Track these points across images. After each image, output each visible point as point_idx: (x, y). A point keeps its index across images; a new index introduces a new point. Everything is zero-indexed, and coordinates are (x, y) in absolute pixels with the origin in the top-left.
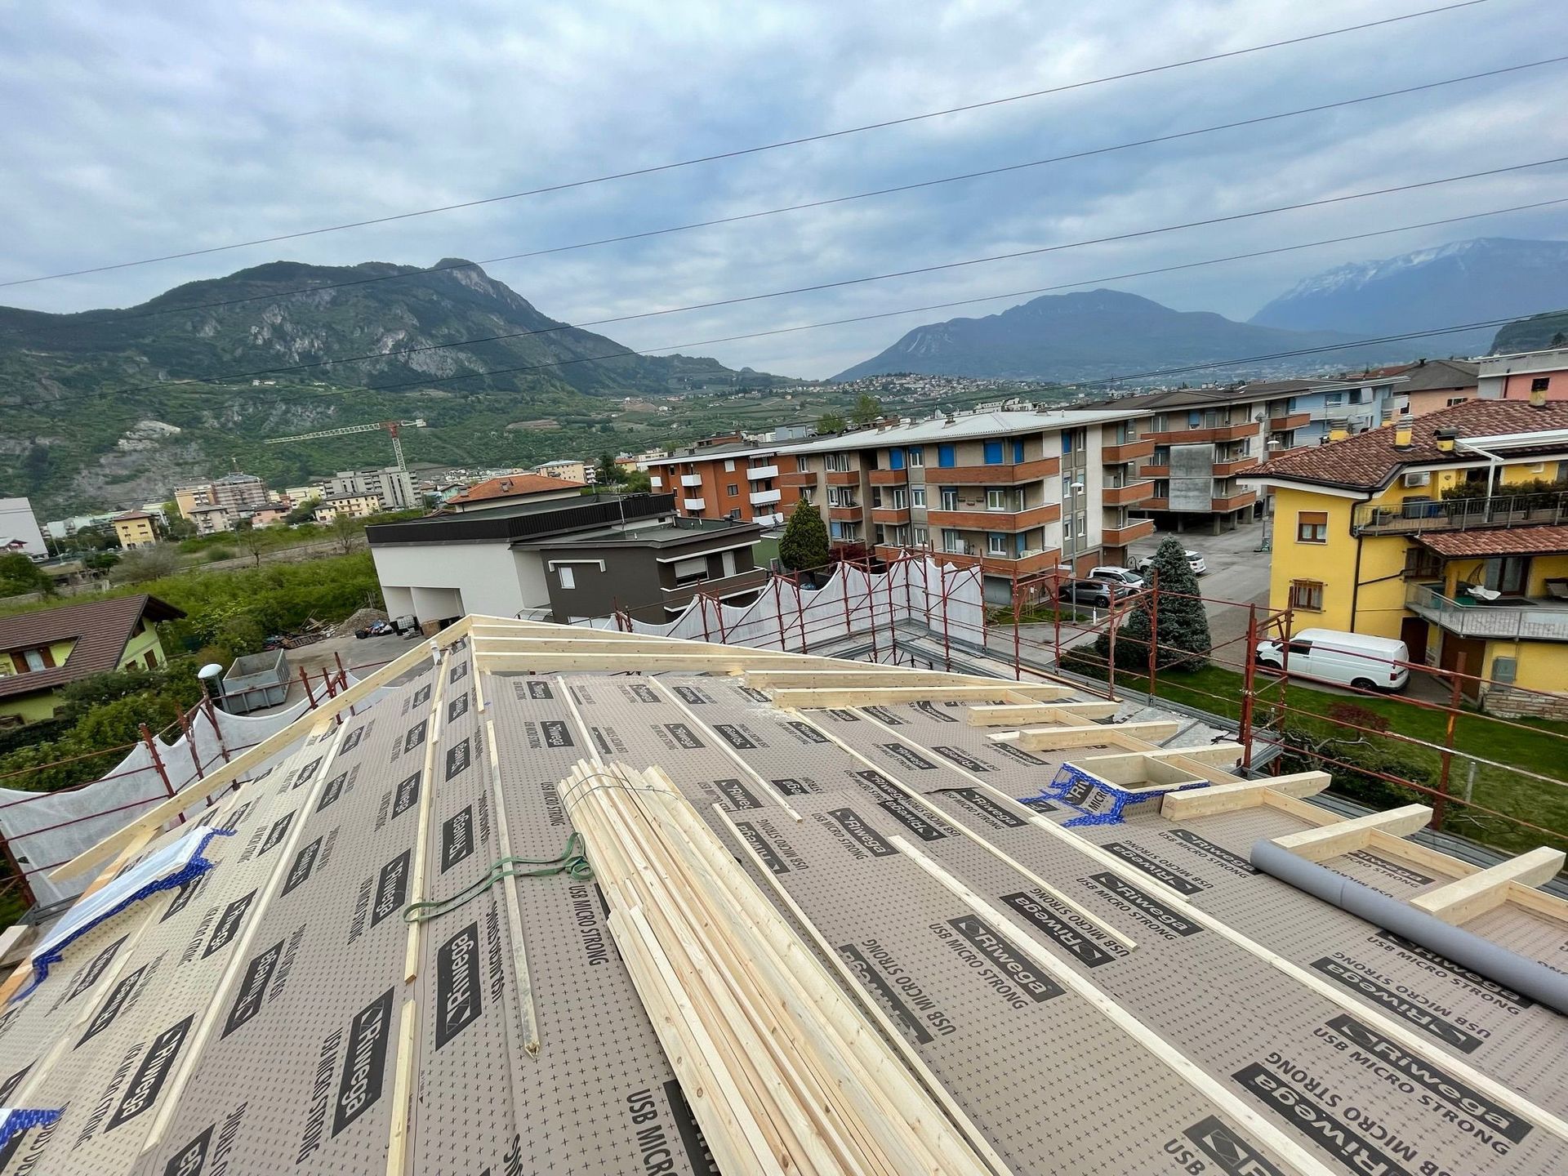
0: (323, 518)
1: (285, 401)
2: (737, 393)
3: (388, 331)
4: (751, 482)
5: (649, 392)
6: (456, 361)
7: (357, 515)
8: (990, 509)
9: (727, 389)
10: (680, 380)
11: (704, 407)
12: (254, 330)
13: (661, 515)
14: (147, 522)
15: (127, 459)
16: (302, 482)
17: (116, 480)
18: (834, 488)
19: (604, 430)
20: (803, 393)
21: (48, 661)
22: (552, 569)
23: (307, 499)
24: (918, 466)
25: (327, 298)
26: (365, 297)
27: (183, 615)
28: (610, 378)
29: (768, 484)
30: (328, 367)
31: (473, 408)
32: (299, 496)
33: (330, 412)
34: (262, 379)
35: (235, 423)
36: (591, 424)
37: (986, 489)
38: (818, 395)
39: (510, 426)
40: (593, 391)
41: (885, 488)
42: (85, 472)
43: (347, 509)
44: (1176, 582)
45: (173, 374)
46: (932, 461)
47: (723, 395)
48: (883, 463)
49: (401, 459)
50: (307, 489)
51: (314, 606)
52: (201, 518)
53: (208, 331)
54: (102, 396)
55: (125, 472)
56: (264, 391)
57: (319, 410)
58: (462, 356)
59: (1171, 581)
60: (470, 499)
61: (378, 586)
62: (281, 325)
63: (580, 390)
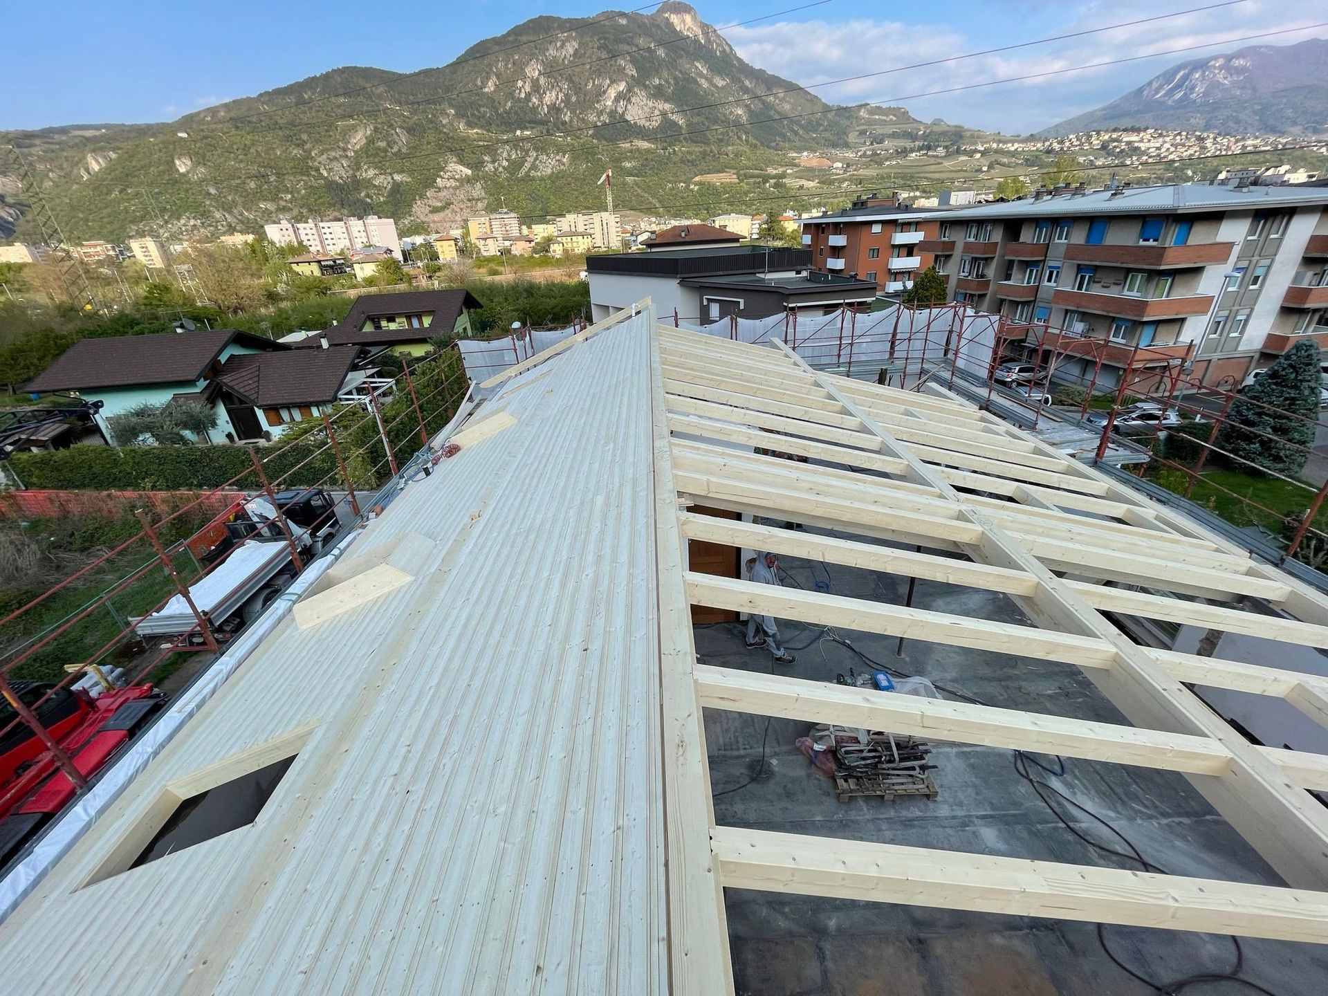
0: (554, 251)
1: (537, 149)
2: (920, 149)
3: (613, 82)
4: (894, 246)
5: (828, 147)
6: (664, 114)
7: (576, 251)
8: (1126, 292)
9: (908, 144)
10: (862, 133)
11: (880, 164)
12: (520, 83)
13: (799, 268)
14: (452, 243)
15: (441, 194)
16: (542, 219)
17: (435, 210)
18: (968, 259)
19: (776, 185)
20: (997, 151)
21: (421, 323)
22: (705, 303)
23: (546, 235)
24: (1063, 241)
25: (571, 51)
26: (599, 48)
27: (481, 307)
28: (792, 130)
29: (910, 250)
30: (567, 119)
31: (669, 158)
32: (541, 231)
33: (565, 160)
34: (522, 129)
35: (504, 167)
36: (766, 179)
37: (1128, 270)
38: (1014, 154)
39: (697, 179)
40: (773, 144)
41: (1021, 262)
42: (419, 202)
43: (570, 245)
44: (1292, 387)
45: (470, 125)
46: (1078, 236)
47: (904, 152)
48: (1027, 236)
49: (610, 206)
50: (545, 226)
51: (550, 313)
52: (482, 242)
53: (490, 87)
54: (429, 143)
55: (439, 204)
56: (523, 139)
57: (557, 158)
58: (667, 106)
59: (1286, 386)
60: (657, 242)
61: (589, 303)
62: (538, 79)
63: (762, 144)
